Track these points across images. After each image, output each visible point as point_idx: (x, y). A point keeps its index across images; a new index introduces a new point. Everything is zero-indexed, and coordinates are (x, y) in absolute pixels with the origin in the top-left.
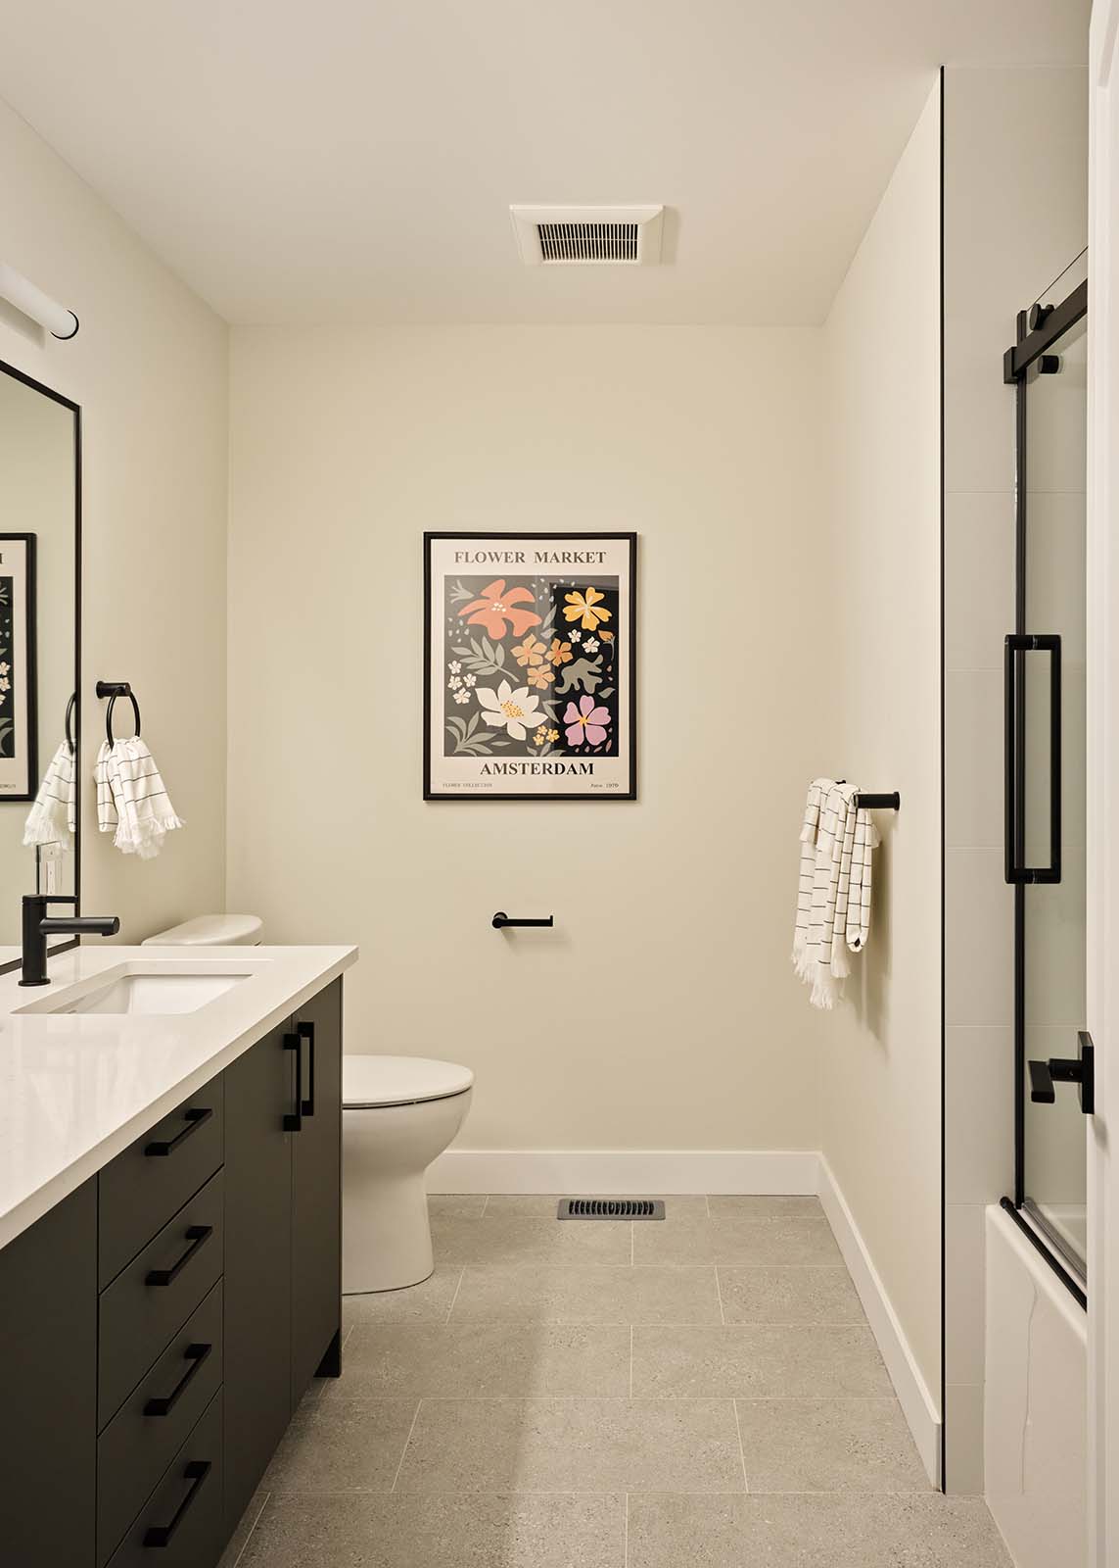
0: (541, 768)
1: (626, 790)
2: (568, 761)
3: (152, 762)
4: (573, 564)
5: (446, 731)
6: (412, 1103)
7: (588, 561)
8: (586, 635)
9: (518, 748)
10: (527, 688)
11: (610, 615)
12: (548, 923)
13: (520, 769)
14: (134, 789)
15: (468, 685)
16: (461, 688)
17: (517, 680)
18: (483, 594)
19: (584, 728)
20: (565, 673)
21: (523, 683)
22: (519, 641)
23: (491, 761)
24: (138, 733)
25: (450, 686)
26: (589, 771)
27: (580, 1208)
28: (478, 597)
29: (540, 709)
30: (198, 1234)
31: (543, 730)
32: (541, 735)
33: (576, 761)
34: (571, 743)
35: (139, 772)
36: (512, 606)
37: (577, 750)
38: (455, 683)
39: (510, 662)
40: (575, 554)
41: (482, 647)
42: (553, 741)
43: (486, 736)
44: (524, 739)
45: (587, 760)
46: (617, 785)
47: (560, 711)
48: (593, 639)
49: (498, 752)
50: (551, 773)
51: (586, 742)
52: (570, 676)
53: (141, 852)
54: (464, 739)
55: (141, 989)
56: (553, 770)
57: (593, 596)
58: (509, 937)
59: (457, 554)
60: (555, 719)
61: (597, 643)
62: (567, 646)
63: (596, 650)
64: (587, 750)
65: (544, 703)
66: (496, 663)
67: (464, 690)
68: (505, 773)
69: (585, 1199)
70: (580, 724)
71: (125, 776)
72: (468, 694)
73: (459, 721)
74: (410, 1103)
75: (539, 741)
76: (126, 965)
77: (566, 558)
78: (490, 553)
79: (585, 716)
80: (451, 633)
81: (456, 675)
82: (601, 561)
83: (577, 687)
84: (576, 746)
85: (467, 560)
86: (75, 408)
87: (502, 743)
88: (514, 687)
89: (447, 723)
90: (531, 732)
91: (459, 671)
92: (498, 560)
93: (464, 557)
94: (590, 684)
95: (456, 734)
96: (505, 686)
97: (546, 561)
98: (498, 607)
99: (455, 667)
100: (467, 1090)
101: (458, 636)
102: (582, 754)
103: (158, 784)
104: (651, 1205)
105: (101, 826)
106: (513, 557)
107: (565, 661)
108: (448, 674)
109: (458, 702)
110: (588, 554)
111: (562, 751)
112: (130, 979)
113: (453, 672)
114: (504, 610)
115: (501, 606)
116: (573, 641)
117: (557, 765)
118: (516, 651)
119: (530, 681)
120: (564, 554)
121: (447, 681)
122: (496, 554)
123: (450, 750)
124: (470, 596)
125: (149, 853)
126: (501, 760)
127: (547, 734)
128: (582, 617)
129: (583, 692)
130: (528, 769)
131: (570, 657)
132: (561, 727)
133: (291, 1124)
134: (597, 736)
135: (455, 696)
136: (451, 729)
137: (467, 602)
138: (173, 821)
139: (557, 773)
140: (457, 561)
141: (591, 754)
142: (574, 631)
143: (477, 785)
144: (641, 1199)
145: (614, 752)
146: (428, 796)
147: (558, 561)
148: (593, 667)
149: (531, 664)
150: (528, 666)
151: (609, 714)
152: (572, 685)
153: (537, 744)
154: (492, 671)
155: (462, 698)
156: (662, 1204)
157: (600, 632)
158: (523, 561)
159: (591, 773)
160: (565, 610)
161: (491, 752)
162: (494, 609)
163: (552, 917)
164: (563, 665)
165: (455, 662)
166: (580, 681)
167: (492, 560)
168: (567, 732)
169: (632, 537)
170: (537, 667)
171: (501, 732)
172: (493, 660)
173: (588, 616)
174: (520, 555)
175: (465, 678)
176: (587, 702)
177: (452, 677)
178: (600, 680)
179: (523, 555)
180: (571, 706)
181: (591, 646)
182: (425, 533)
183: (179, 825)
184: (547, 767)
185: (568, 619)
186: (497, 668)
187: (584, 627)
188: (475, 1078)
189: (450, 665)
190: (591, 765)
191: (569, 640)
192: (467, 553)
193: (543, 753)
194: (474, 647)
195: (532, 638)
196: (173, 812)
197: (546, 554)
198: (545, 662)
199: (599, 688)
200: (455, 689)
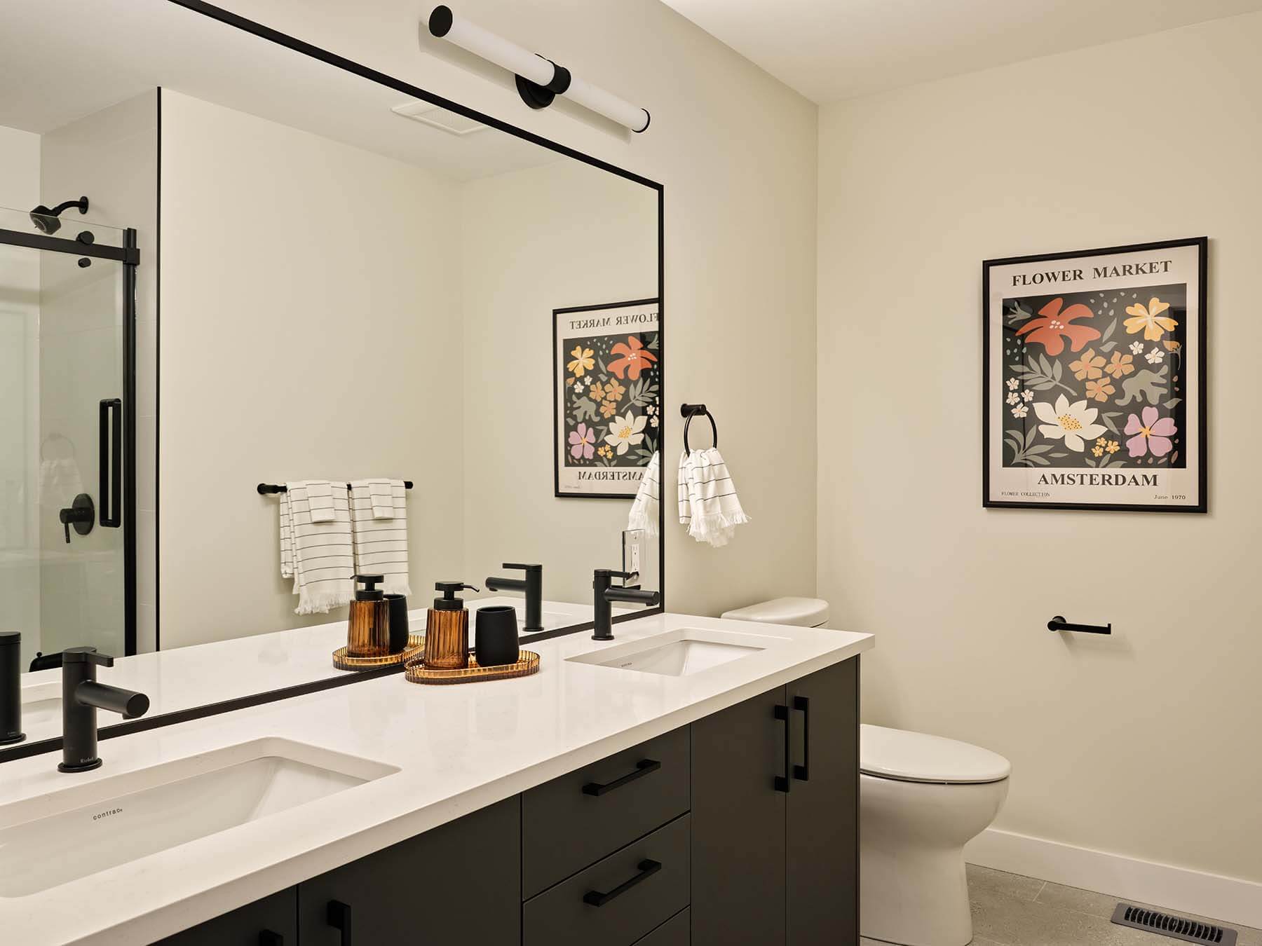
0: (1099, 479)
1: (1195, 502)
2: (1129, 472)
3: (725, 468)
4: (1135, 276)
5: (1004, 444)
6: (944, 784)
7: (1151, 271)
8: (1149, 346)
9: (1076, 460)
10: (1086, 401)
11: (1177, 324)
12: (1107, 630)
13: (1078, 479)
14: (704, 491)
15: (1026, 400)
16: (1019, 403)
17: (1075, 394)
18: (1040, 313)
19: (1147, 439)
20: (1125, 385)
21: (1081, 397)
22: (1077, 356)
23: (1048, 472)
24: (715, 445)
25: (1008, 401)
26: (1152, 483)
27: (1137, 917)
28: (1035, 316)
29: (1099, 421)
30: (647, 867)
31: (1102, 442)
32: (1101, 446)
33: (1139, 472)
34: (1132, 454)
35: (709, 476)
36: (1069, 323)
37: (1139, 462)
38: (1013, 399)
39: (1068, 376)
40: (1137, 266)
41: (1039, 365)
42: (1112, 452)
43: (1044, 448)
44: (1082, 451)
45: (1150, 472)
46: (1184, 497)
47: (1121, 422)
48: (1156, 349)
49: (1055, 463)
50: (1110, 484)
51: (1149, 454)
52: (1132, 389)
53: (709, 540)
54: (1022, 451)
55: (695, 652)
56: (1113, 481)
57: (1157, 305)
58: (1068, 641)
59: (1015, 277)
60: (1115, 430)
61: (1162, 354)
62: (1129, 358)
63: (1161, 360)
64: (1151, 461)
65: (1104, 416)
66: (1053, 378)
67: (1021, 405)
68: (1063, 483)
69: (1146, 908)
70: (1142, 436)
71: (697, 479)
72: (1026, 409)
73: (1018, 435)
74: (942, 783)
75: (1098, 452)
76: (682, 631)
77: (1127, 270)
78: (1047, 274)
79: (1148, 427)
80: (1008, 352)
81: (1013, 391)
82: (1166, 270)
83: (1139, 399)
84: (1138, 457)
85: (1024, 283)
86: (660, 188)
87: (1059, 455)
88: (1072, 400)
89: (1006, 436)
90: (1090, 444)
91: (1016, 388)
92: (1056, 279)
93: (1021, 280)
94: (1154, 395)
95: (1015, 446)
96: (1062, 400)
97: (1105, 276)
98: (1055, 325)
99: (1013, 384)
100: (1005, 778)
101: (1016, 355)
102: (1145, 464)
103: (729, 486)
104: (1220, 932)
105: (681, 519)
106: (1071, 275)
107: (1126, 373)
108: (1006, 390)
109: (1016, 416)
110: (1151, 264)
111: (1123, 462)
112: (687, 642)
113: (1011, 389)
114: (1062, 327)
115: (1058, 323)
116: (1135, 353)
117: (1117, 476)
118: (1074, 366)
119: (1089, 395)
120: (1124, 267)
121: (1005, 397)
122: (1053, 273)
123: (1008, 462)
124: (1028, 315)
125: (719, 542)
126: (1058, 471)
127: (1107, 446)
128: (1144, 328)
129: (1146, 403)
130: (1087, 480)
131: (1131, 368)
132: (1122, 439)
133: (781, 785)
134: (1162, 447)
135: (1013, 411)
136: (1009, 441)
137: (1025, 322)
138: (740, 517)
139: (1117, 484)
140: (1015, 284)
141: (1155, 465)
142: (1136, 343)
143: (1034, 494)
144: (1211, 923)
145: (1181, 463)
146: (988, 503)
147: (1118, 275)
148: (1157, 378)
149: (1090, 378)
150: (1087, 380)
151: (1175, 425)
152: (1134, 397)
153: (1096, 455)
154: (1050, 385)
155: (1020, 412)
156: (1234, 934)
157: (1164, 341)
158: (1081, 278)
159: (1155, 484)
160: (1125, 323)
161: (1049, 463)
162: (1052, 327)
163: (1109, 625)
164: (1124, 377)
165: (1013, 379)
166: (1143, 393)
167: (1050, 280)
168: (1129, 443)
169: (1202, 244)
170: (1096, 380)
171: (1059, 444)
172: (1051, 376)
173: (1151, 326)
174: (1078, 273)
175: (1022, 394)
176: (1150, 414)
177: (1010, 394)
178: (1165, 391)
179: (1081, 272)
180: (1133, 418)
181: (1155, 357)
182: (984, 262)
183: (746, 521)
184: (1107, 478)
185: (1129, 331)
186: (1054, 383)
187: (1147, 337)
188: (1012, 769)
189: (1007, 382)
190: (1155, 477)
191: (1131, 352)
192: (1024, 276)
193: (1101, 465)
194: (1031, 365)
195: (1091, 352)
196: (741, 510)
197: (1105, 269)
198: (1105, 375)
199: (1163, 398)
200: (1013, 404)
